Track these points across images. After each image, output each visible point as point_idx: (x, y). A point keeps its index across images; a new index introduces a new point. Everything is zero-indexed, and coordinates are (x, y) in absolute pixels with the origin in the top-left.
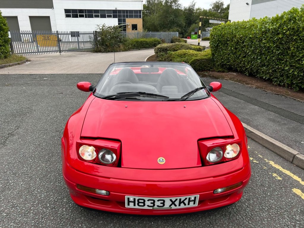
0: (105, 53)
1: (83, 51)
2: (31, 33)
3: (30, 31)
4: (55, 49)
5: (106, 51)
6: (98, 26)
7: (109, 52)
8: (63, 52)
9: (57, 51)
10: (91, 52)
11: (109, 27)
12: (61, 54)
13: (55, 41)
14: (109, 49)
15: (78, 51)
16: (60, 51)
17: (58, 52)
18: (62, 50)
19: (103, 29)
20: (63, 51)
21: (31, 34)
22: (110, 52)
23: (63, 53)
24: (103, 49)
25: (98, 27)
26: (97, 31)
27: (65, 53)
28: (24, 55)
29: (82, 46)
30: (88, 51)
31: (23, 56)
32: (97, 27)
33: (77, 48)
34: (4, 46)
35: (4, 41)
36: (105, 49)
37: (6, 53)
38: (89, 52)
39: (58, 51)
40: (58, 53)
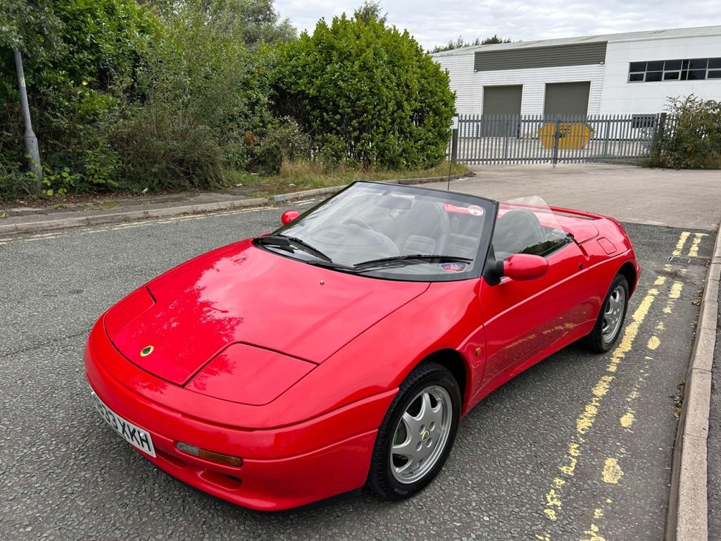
0: (674, 170)
1: (614, 163)
2: (480, 119)
3: (478, 116)
4: (543, 153)
5: (679, 165)
6: (673, 100)
7: (687, 167)
8: (562, 161)
9: (548, 159)
10: (637, 165)
11: (709, 103)
12: (554, 167)
13: (546, 136)
14: (692, 159)
15: (607, 162)
16: (555, 160)
17: (550, 161)
18: (559, 157)
19: (684, 109)
20: (563, 159)
21: (480, 121)
22: (690, 169)
23: (560, 165)
24: (674, 160)
25: (673, 105)
26: (668, 113)
27: (570, 164)
28: (471, 164)
29: (615, 150)
30: (630, 164)
31: (469, 165)
32: (670, 103)
33: (601, 153)
34: (436, 144)
35: (439, 134)
36: (678, 159)
37: (435, 158)
38: (634, 165)
39: (550, 159)
40: (549, 164)
